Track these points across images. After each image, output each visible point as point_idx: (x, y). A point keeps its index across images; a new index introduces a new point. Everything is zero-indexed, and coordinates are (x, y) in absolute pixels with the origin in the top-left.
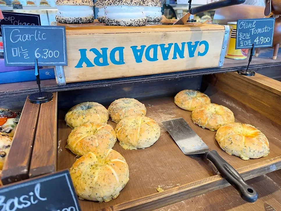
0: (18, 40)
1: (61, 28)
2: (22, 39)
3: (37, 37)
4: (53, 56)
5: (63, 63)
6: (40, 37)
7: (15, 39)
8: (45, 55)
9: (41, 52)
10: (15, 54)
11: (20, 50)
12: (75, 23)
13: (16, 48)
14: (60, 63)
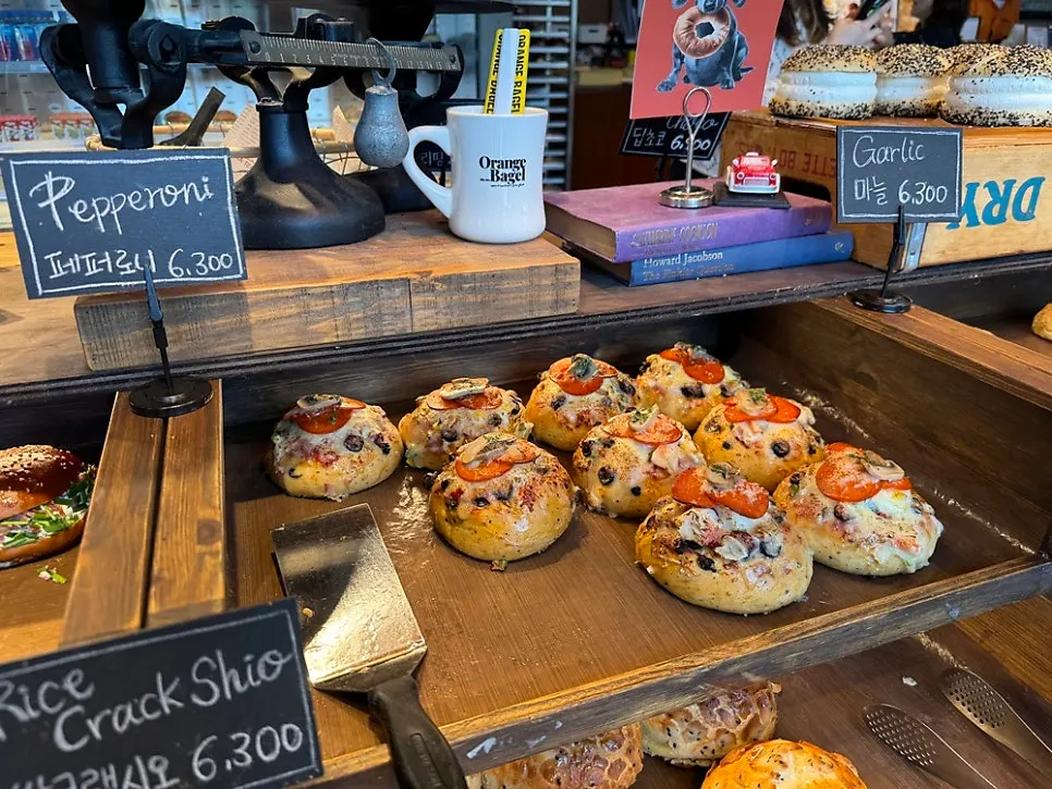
0: (868, 162)
1: (954, 134)
2: (875, 158)
3: (906, 155)
4: (935, 198)
5: (953, 215)
6: (913, 154)
7: (862, 158)
8: (919, 197)
9: (912, 189)
10: (860, 195)
11: (871, 185)
12: (850, 118)
13: (863, 181)
14: (948, 215)
